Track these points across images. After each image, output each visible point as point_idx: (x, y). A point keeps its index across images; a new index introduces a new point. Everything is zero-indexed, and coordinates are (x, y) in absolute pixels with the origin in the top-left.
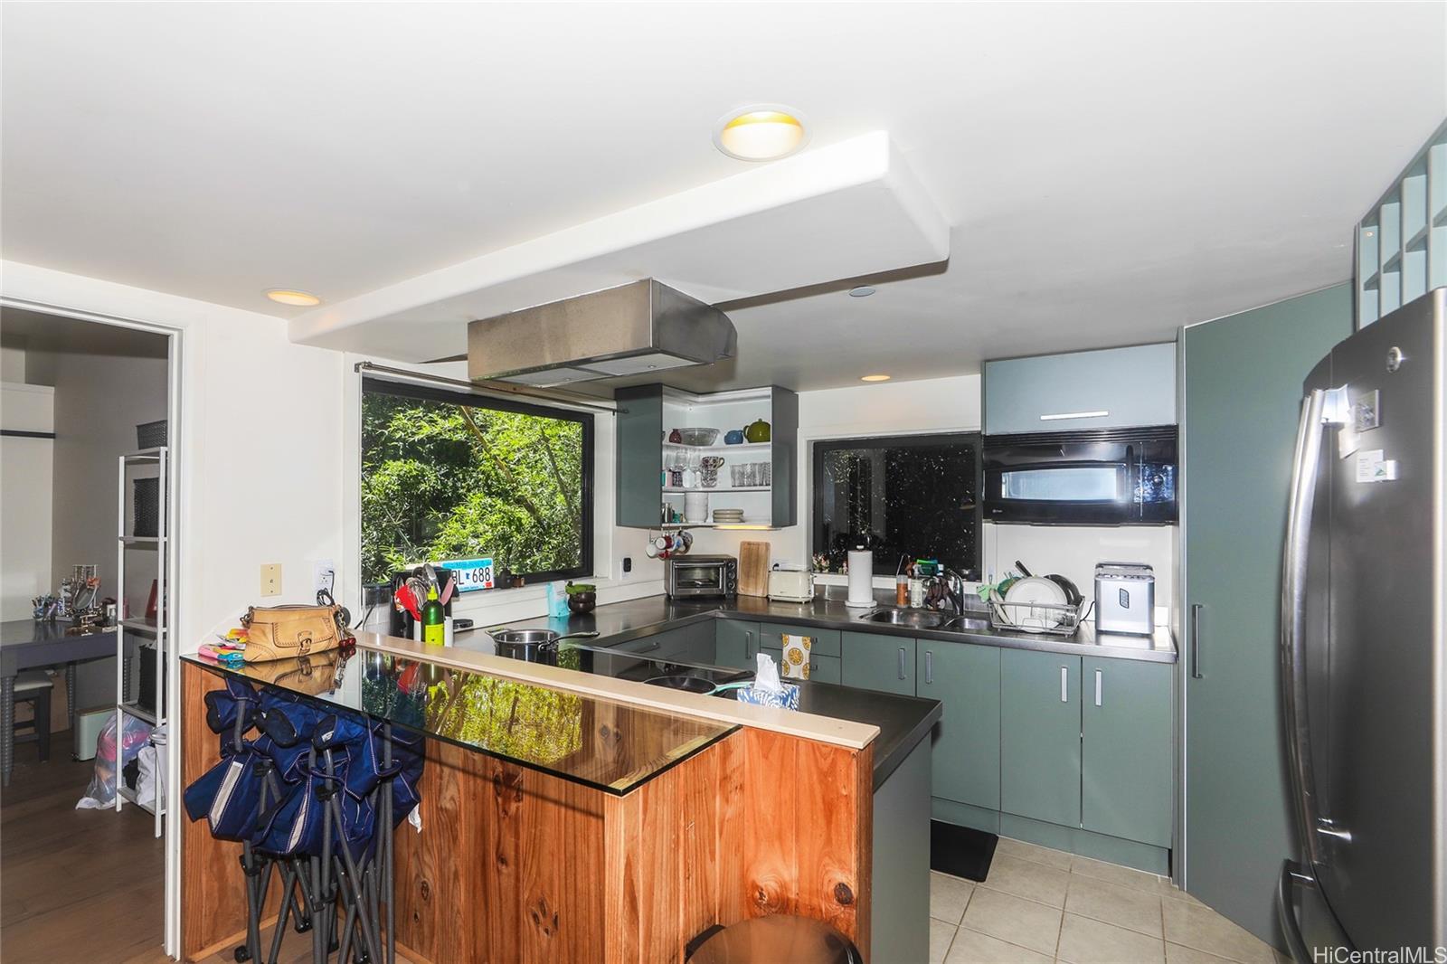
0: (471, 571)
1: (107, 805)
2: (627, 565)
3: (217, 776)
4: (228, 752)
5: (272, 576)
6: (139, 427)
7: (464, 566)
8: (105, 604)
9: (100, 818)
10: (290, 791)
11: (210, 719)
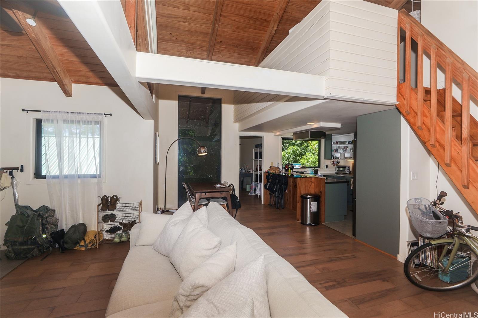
0: (297, 165)
1: (252, 195)
2: (327, 166)
3: (267, 184)
4: (268, 182)
5: (272, 163)
6: (256, 145)
7: (296, 165)
8: (249, 170)
9: (251, 196)
10: (274, 186)
11: (266, 178)
